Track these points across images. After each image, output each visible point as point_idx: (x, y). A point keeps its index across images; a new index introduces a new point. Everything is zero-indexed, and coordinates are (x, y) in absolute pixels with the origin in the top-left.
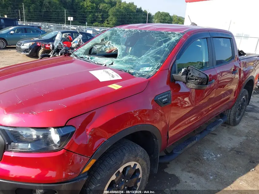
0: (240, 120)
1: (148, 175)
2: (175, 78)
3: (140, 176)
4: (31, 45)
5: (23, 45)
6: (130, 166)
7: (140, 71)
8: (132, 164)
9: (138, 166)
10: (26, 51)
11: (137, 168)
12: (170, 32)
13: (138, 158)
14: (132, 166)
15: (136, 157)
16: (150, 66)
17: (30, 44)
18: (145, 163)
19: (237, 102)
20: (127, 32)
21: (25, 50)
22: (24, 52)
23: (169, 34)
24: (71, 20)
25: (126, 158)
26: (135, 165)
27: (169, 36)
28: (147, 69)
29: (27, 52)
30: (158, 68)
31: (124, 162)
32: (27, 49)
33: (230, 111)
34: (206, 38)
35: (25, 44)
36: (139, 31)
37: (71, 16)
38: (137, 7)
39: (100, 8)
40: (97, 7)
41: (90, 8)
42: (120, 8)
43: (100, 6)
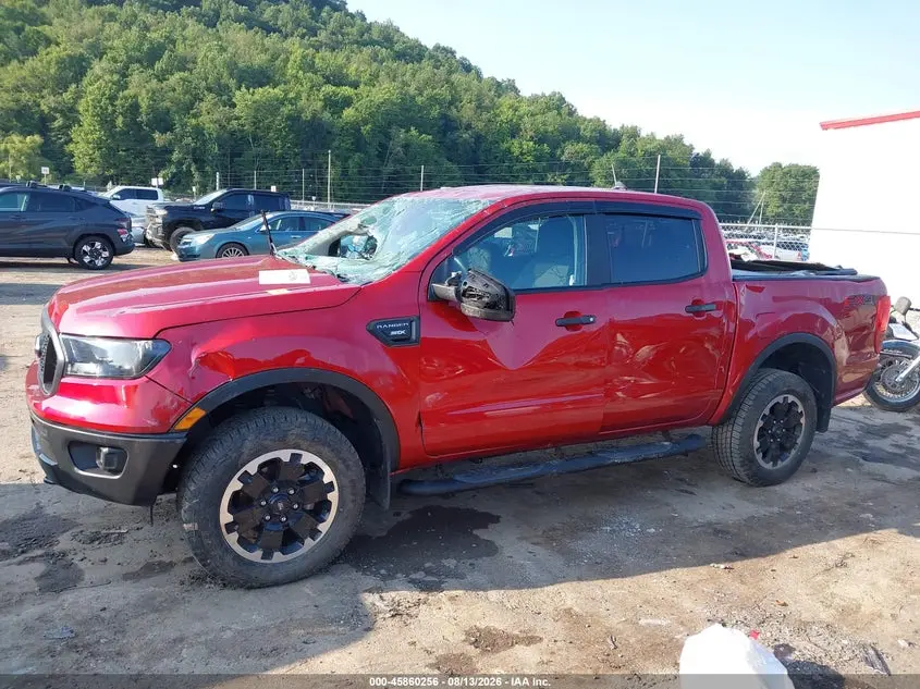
2: (436, 291)
6: (279, 459)
8: (282, 455)
9: (310, 458)
11: (305, 463)
30: (398, 268)
38: (695, 152)
39: (563, 158)
40: (552, 155)
41: (529, 158)
42: (632, 155)
43: (563, 152)
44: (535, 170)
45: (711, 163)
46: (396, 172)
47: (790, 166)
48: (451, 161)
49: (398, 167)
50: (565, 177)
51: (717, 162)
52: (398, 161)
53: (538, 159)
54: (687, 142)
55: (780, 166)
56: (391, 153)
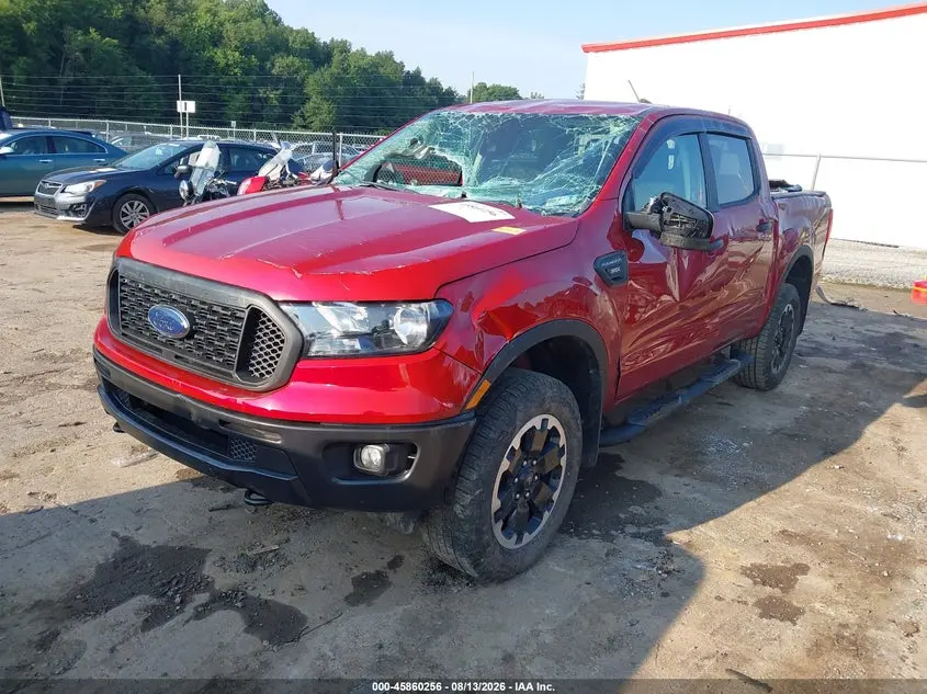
0: (783, 373)
1: (580, 434)
2: (632, 220)
3: (562, 441)
4: (91, 190)
5: (63, 191)
6: (534, 427)
7: (547, 205)
8: (536, 422)
9: (553, 422)
10: (73, 209)
11: (549, 428)
12: (605, 116)
13: (547, 405)
14: (538, 427)
15: (541, 405)
16: (571, 193)
17: (88, 188)
18: (566, 412)
19: (773, 314)
20: (480, 120)
21: (72, 205)
22: (68, 215)
23: (604, 119)
24: (187, 112)
25: (520, 415)
26: (545, 421)
27: (603, 124)
28: (564, 200)
29: (77, 213)
30: (593, 195)
31: (518, 423)
32: (79, 205)
33: (755, 340)
34: (698, 133)
35: (69, 189)
36: (519, 117)
37: (190, 98)
38: (406, 69)
39: (273, 71)
40: (262, 68)
41: (236, 71)
42: (345, 70)
43: (273, 65)
44: (244, 83)
45: (421, 81)
46: (77, 82)
47: (494, 87)
48: (144, 70)
49: (80, 77)
50: (278, 92)
51: (427, 80)
52: (78, 68)
53: (246, 72)
54: (397, 59)
55: (485, 87)
56: (67, 60)
